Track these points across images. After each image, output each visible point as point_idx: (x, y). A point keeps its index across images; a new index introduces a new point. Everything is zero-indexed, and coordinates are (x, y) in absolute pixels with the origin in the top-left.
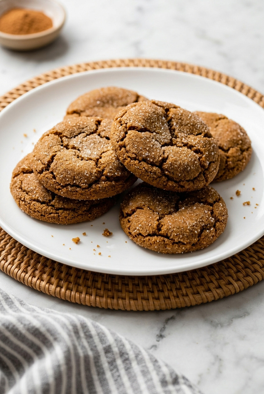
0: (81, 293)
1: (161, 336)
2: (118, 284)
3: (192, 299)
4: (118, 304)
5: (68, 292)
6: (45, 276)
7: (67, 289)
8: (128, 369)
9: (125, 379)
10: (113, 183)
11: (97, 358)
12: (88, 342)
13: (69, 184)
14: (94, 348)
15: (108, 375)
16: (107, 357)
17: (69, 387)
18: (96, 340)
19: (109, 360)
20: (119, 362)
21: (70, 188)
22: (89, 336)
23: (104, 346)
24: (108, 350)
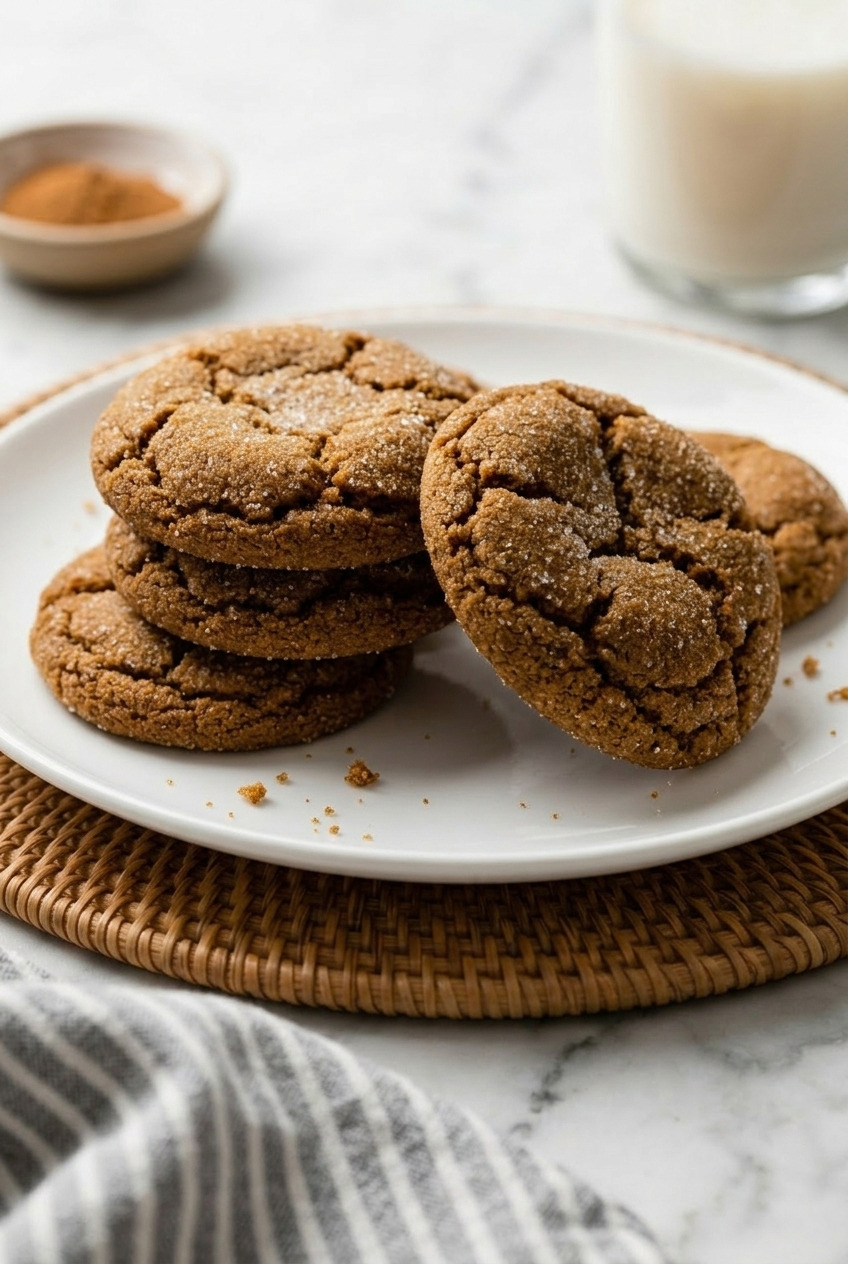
0: (264, 956)
1: (547, 1097)
2: (395, 933)
3: (654, 979)
4: (395, 992)
5: (218, 956)
6: (138, 909)
7: (215, 944)
8: (421, 1179)
9: (411, 1212)
10: (365, 514)
11: (310, 1145)
12: (281, 1091)
13: (205, 504)
14: (299, 1112)
15: (350, 1200)
16: (345, 1141)
17: (206, 1225)
18: (309, 1086)
19: (354, 1150)
20: (390, 1157)
21: (204, 517)
22: (282, 1071)
23: (337, 1102)
24: (349, 1118)
